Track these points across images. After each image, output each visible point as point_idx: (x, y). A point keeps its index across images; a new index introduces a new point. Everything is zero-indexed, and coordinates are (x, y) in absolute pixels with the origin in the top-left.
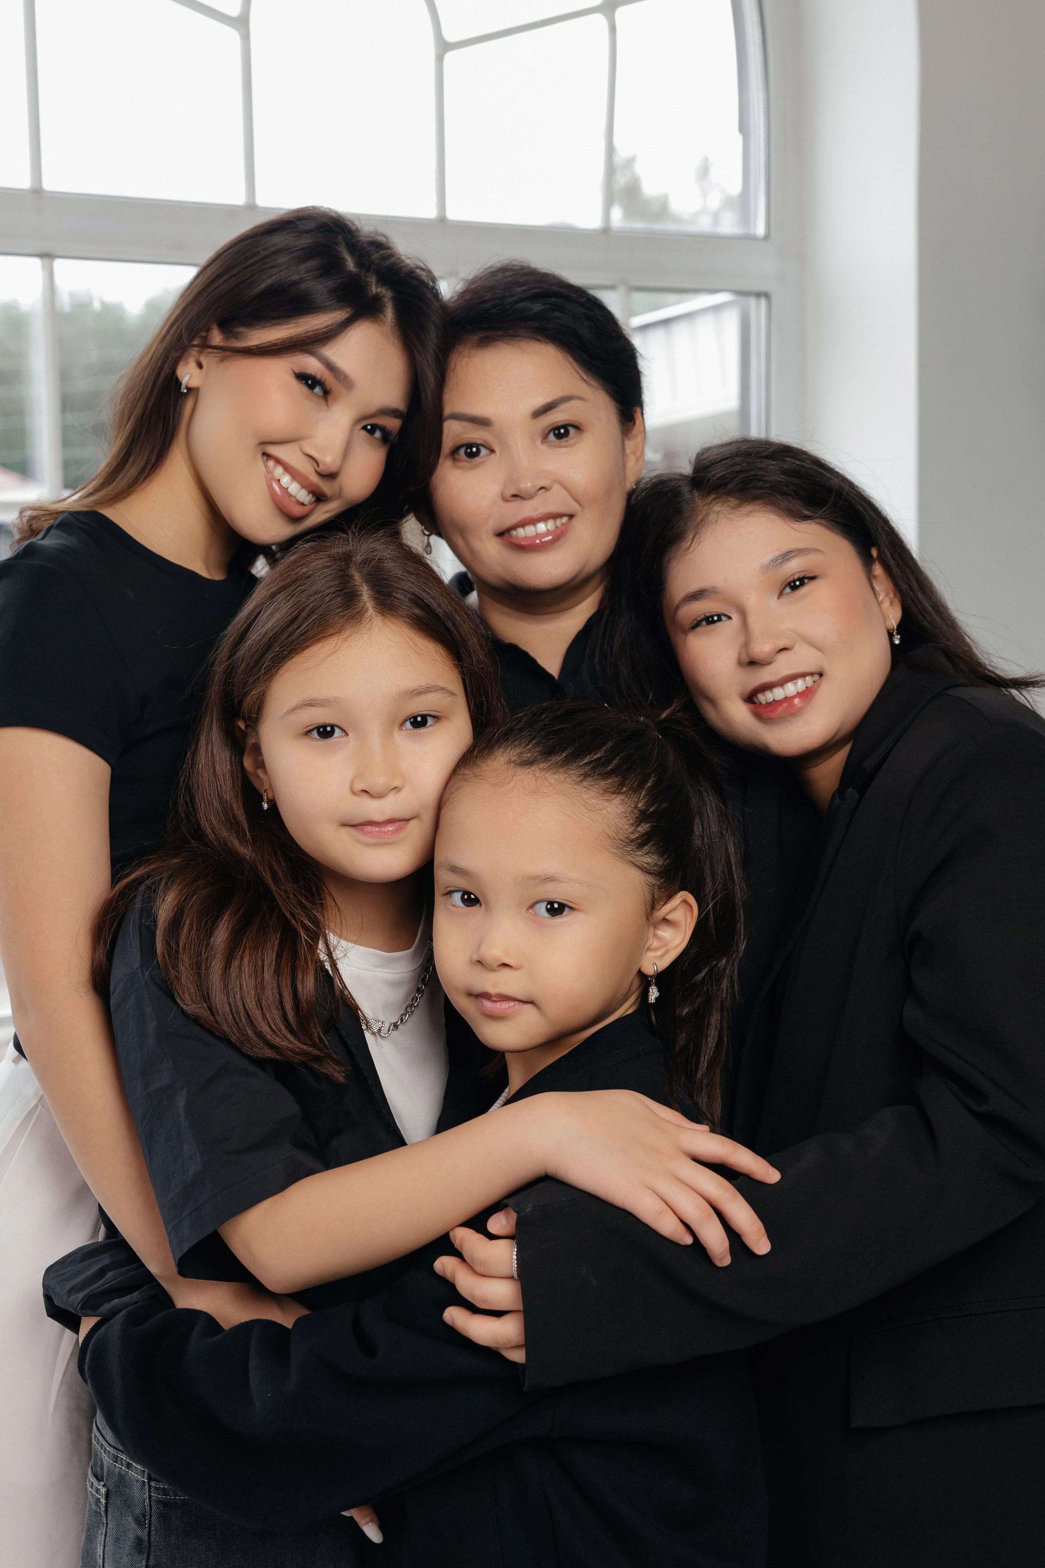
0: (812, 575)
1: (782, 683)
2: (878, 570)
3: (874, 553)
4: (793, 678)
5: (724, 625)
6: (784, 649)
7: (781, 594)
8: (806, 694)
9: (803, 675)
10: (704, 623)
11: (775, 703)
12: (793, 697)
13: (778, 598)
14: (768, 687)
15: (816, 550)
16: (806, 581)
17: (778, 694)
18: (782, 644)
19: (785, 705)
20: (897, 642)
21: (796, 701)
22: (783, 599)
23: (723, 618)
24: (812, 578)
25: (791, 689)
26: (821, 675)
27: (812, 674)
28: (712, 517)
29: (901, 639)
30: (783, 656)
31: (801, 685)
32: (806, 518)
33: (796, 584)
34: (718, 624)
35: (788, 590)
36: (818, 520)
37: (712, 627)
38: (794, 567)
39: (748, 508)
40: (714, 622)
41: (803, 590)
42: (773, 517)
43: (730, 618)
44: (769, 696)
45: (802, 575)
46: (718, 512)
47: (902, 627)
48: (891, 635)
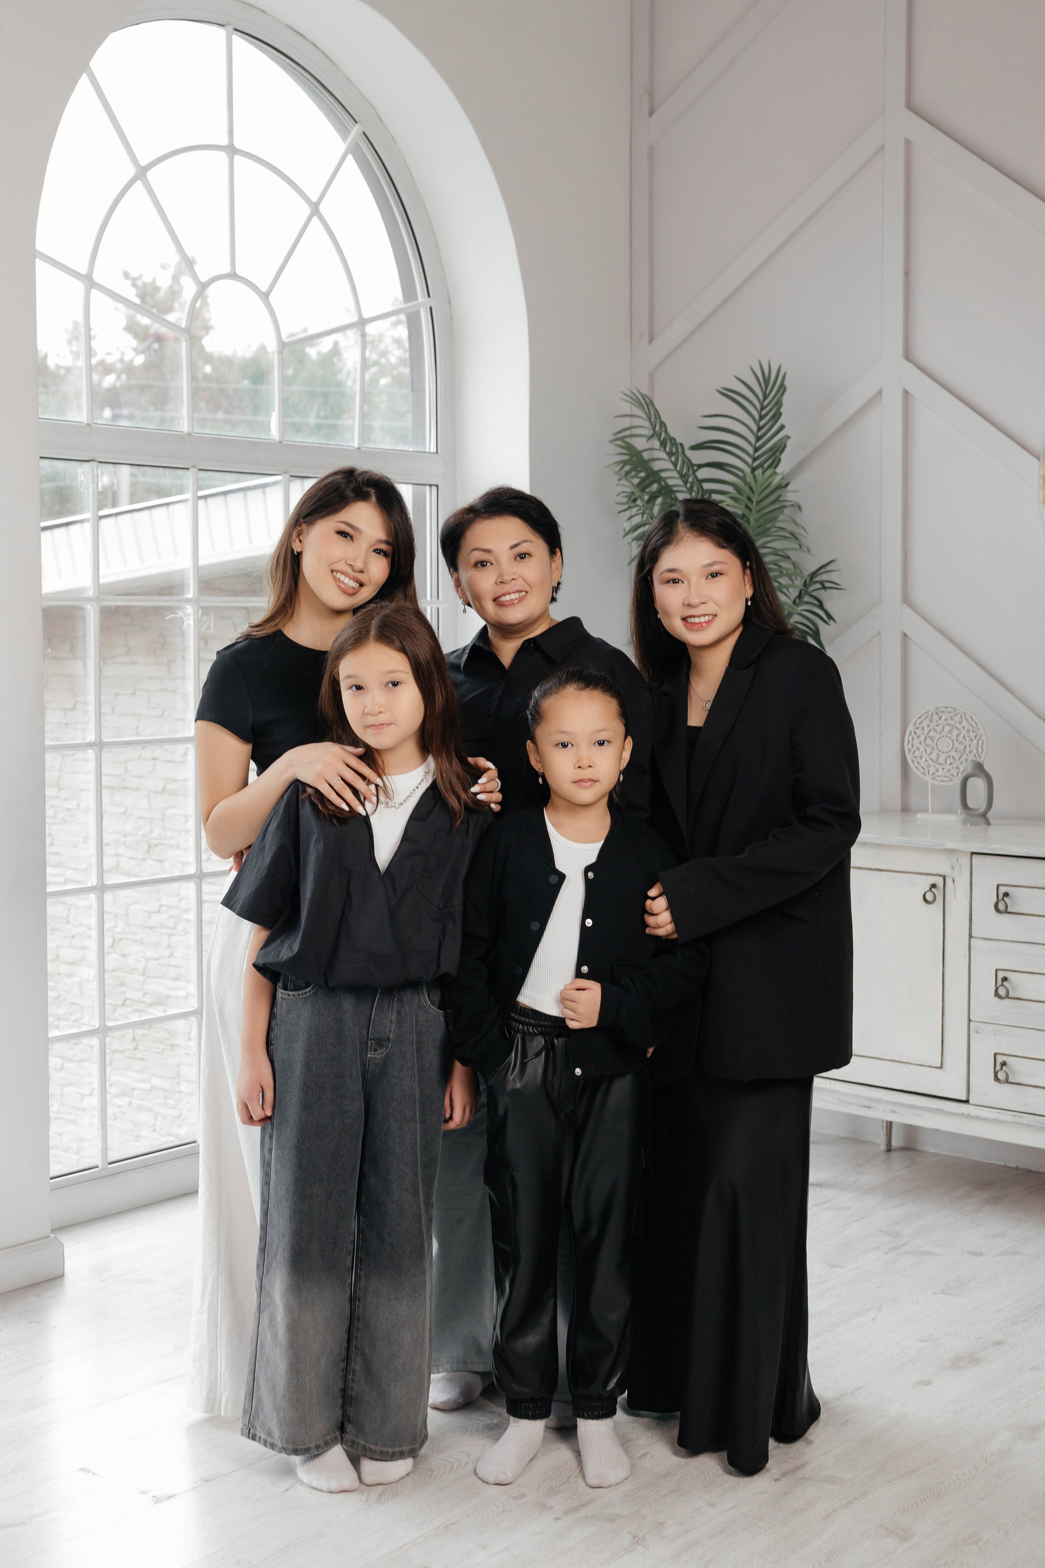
0: (721, 573)
1: (699, 616)
2: (748, 572)
3: (748, 564)
4: (704, 615)
5: (680, 585)
6: (704, 603)
7: (707, 578)
8: (708, 623)
9: (708, 615)
10: (671, 582)
11: (695, 623)
12: (702, 623)
13: (706, 579)
14: (694, 616)
15: (726, 563)
16: (718, 575)
17: (697, 620)
18: (704, 600)
19: (699, 625)
20: (749, 604)
21: (704, 624)
22: (708, 580)
23: (680, 582)
24: (721, 574)
25: (702, 619)
26: (716, 616)
27: (712, 615)
28: (685, 538)
29: (751, 604)
30: (703, 606)
31: (707, 619)
32: (724, 547)
33: (714, 575)
34: (677, 584)
35: (710, 577)
36: (729, 550)
37: (675, 585)
38: (716, 568)
39: (701, 539)
40: (676, 582)
41: (716, 579)
42: (711, 545)
43: (683, 582)
44: (692, 620)
45: (717, 572)
46: (688, 537)
47: (753, 598)
48: (747, 601)
